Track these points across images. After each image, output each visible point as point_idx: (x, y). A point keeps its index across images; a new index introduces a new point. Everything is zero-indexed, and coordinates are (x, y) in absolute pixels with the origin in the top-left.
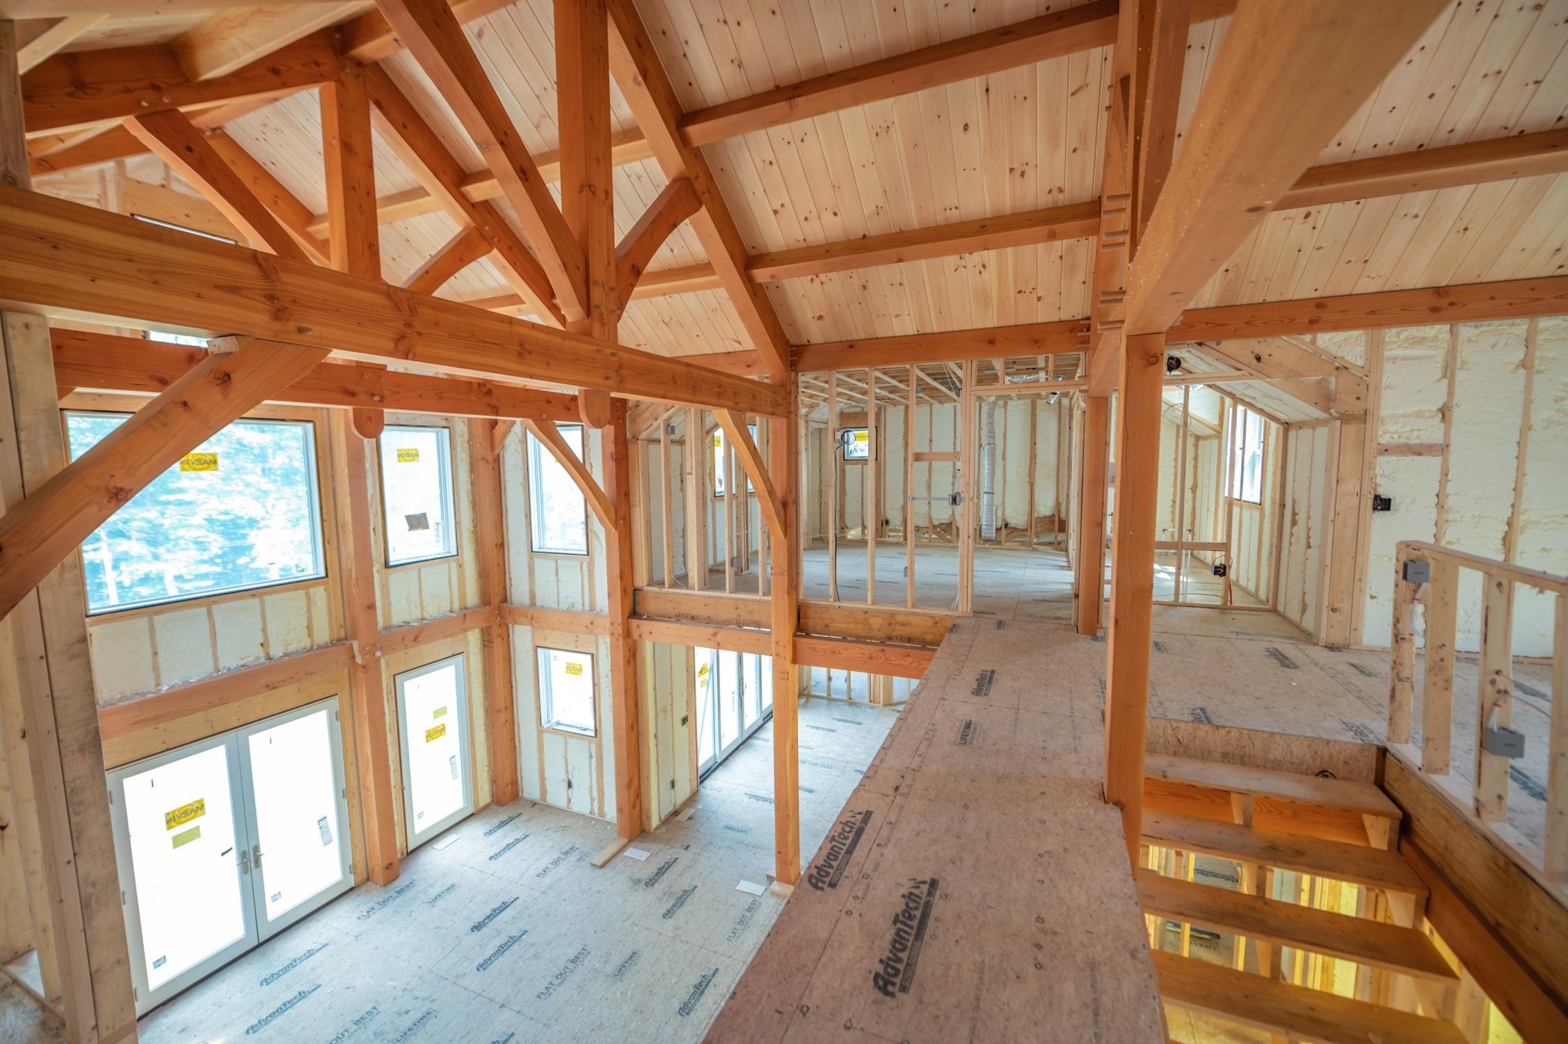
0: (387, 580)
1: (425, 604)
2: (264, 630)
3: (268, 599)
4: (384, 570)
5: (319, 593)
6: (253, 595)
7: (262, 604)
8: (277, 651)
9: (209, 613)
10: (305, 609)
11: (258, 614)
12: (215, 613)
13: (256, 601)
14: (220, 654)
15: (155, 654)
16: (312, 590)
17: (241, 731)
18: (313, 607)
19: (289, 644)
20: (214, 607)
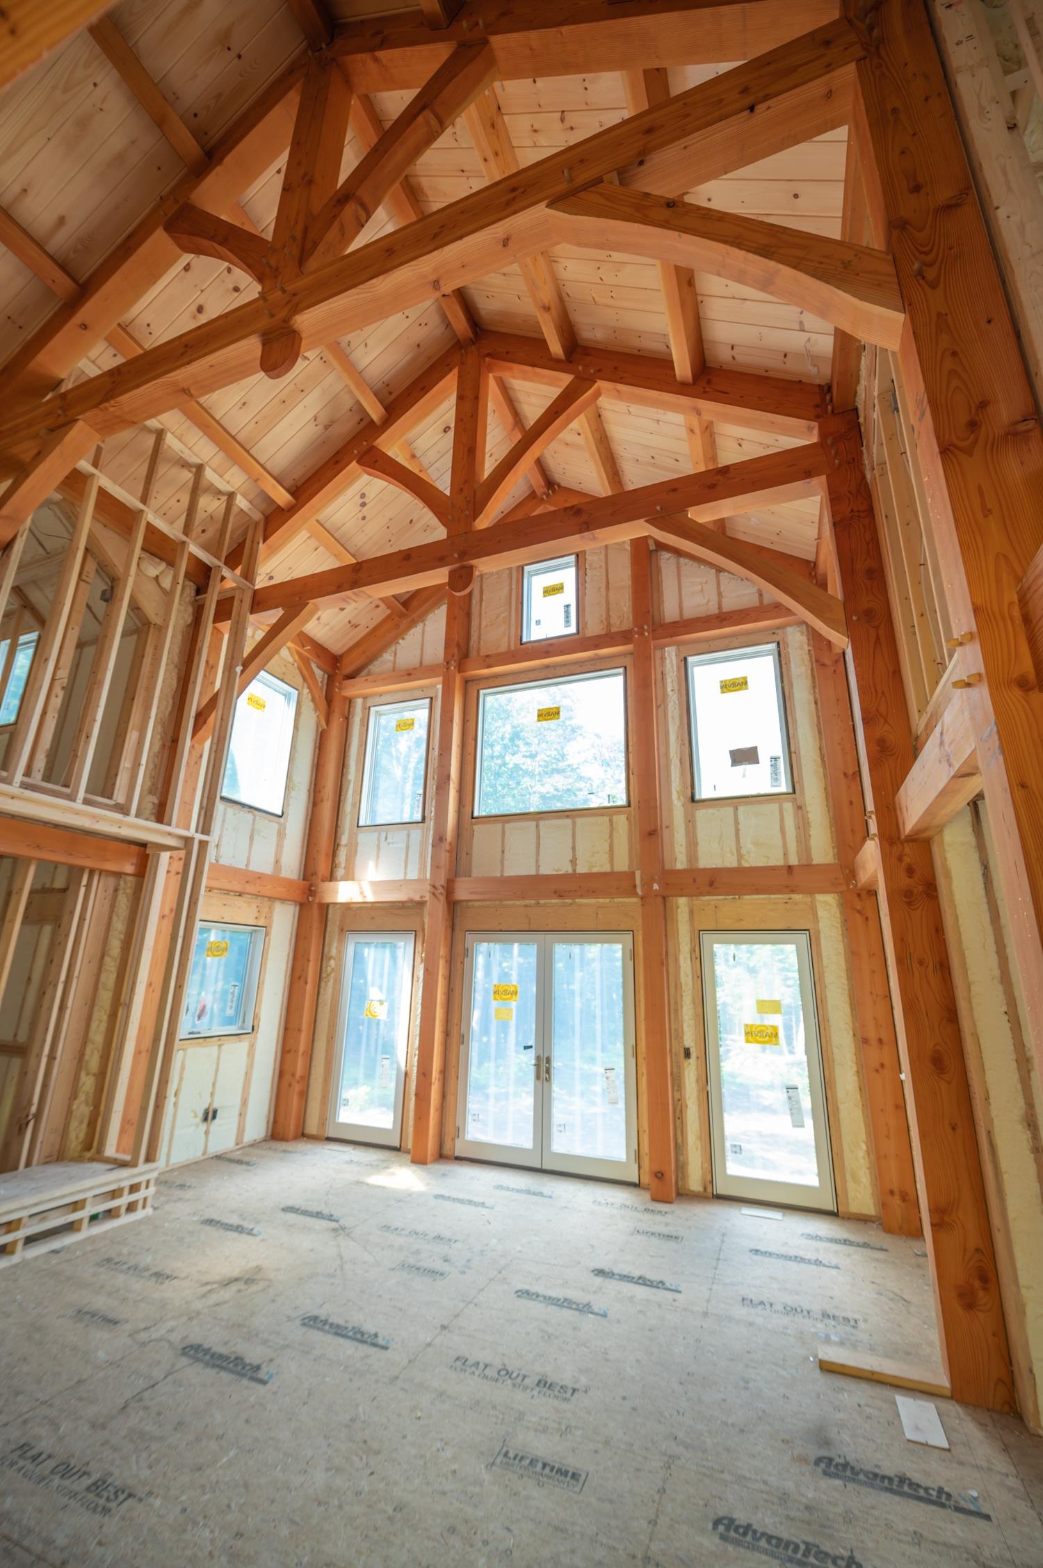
0: (693, 816)
1: (743, 851)
2: (574, 848)
3: (579, 821)
4: (690, 805)
5: (621, 821)
6: (568, 816)
7: (574, 824)
8: (582, 869)
9: (537, 826)
10: (608, 835)
11: (570, 832)
12: (541, 826)
13: (569, 821)
14: (541, 862)
15: (503, 852)
16: (615, 818)
17: (549, 937)
18: (615, 834)
19: (593, 867)
20: (541, 823)
